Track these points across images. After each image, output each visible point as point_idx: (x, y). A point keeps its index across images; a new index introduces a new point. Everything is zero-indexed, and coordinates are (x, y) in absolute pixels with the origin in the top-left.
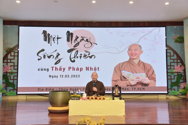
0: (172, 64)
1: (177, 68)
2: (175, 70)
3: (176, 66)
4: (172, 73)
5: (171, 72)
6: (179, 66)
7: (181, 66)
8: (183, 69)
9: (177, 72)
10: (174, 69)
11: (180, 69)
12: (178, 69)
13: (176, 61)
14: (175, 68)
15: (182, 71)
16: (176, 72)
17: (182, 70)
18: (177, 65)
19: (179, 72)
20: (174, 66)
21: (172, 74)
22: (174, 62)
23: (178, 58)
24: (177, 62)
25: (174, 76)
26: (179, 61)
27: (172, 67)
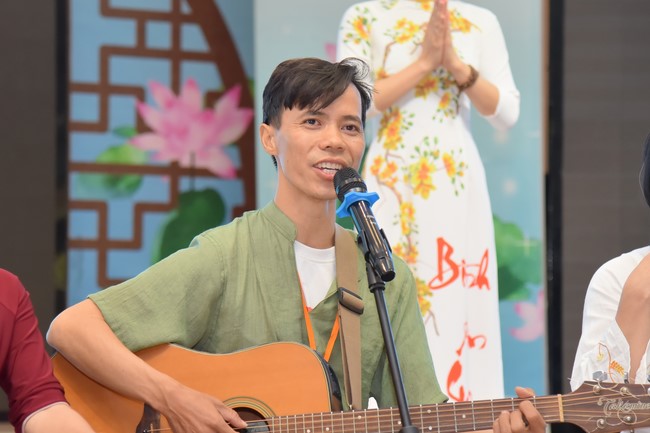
0: (124, 71)
1: (174, 117)
2: (148, 142)
3: (159, 94)
4: (116, 172)
5: (106, 158)
6: (193, 98)
7: (211, 99)
8: (236, 131)
9: (174, 171)
10: (143, 128)
11: (198, 133)
12: (183, 133)
13: (159, 35)
14: (152, 117)
15: (221, 161)
16: (165, 159)
17: (224, 148)
18: (176, 87)
19: (185, 162)
20: (139, 93)
21: (113, 183)
22: (141, 50)
23: (186, 9)
24: (176, 55)
25: (141, 209)
26: (193, 38)
27: (122, 109)
